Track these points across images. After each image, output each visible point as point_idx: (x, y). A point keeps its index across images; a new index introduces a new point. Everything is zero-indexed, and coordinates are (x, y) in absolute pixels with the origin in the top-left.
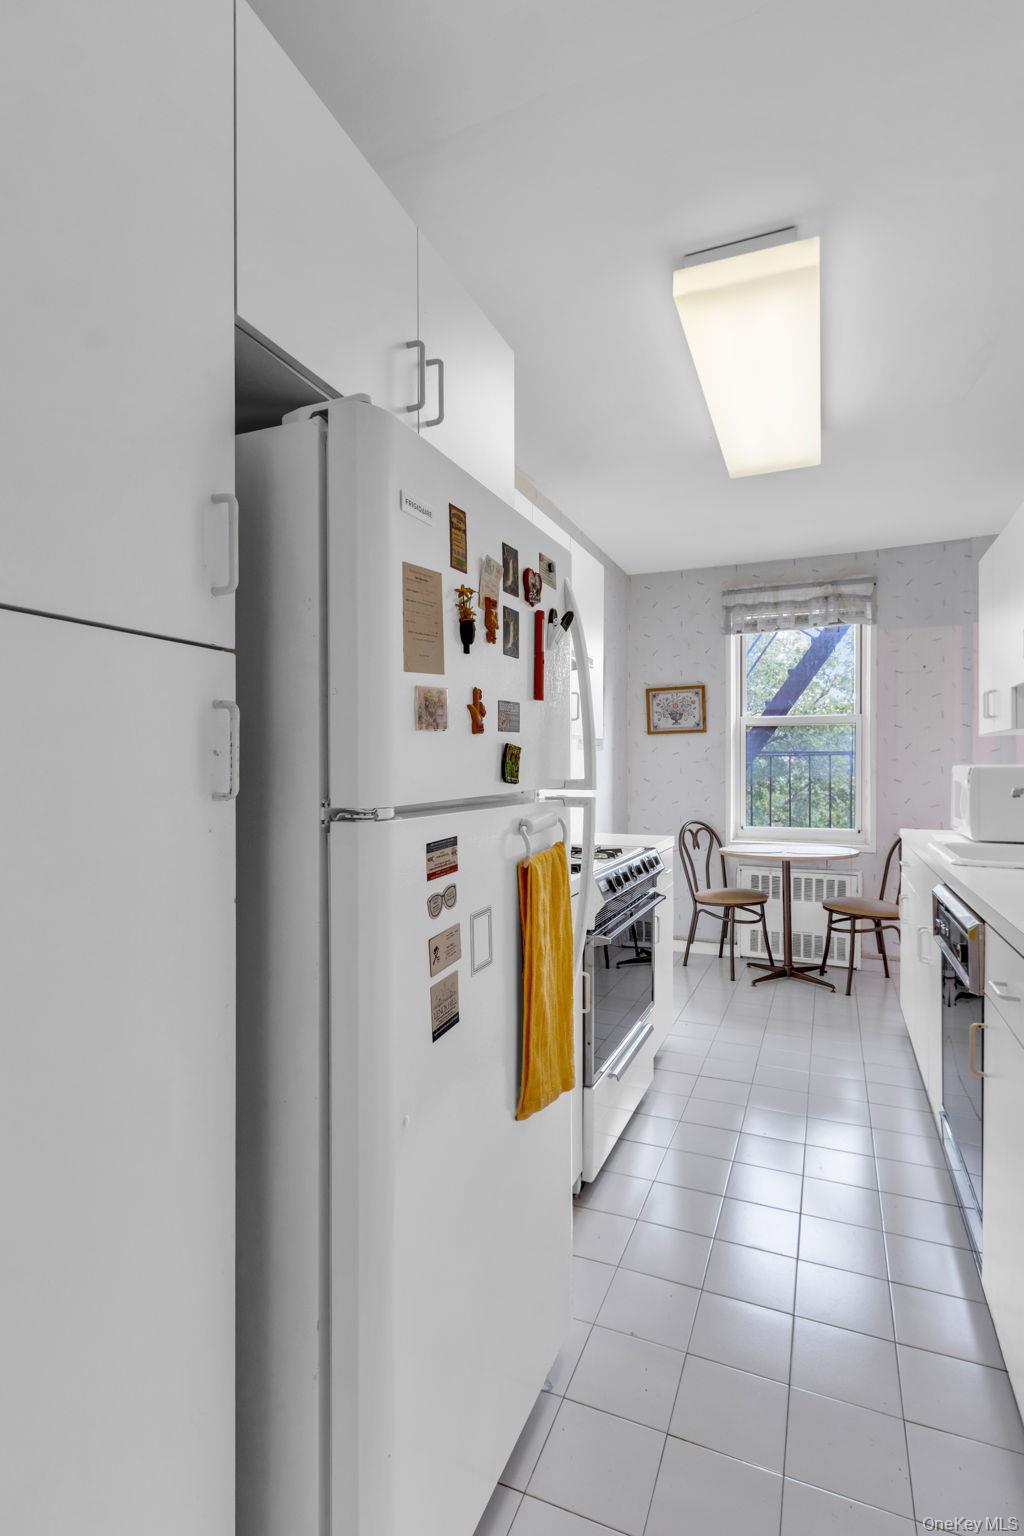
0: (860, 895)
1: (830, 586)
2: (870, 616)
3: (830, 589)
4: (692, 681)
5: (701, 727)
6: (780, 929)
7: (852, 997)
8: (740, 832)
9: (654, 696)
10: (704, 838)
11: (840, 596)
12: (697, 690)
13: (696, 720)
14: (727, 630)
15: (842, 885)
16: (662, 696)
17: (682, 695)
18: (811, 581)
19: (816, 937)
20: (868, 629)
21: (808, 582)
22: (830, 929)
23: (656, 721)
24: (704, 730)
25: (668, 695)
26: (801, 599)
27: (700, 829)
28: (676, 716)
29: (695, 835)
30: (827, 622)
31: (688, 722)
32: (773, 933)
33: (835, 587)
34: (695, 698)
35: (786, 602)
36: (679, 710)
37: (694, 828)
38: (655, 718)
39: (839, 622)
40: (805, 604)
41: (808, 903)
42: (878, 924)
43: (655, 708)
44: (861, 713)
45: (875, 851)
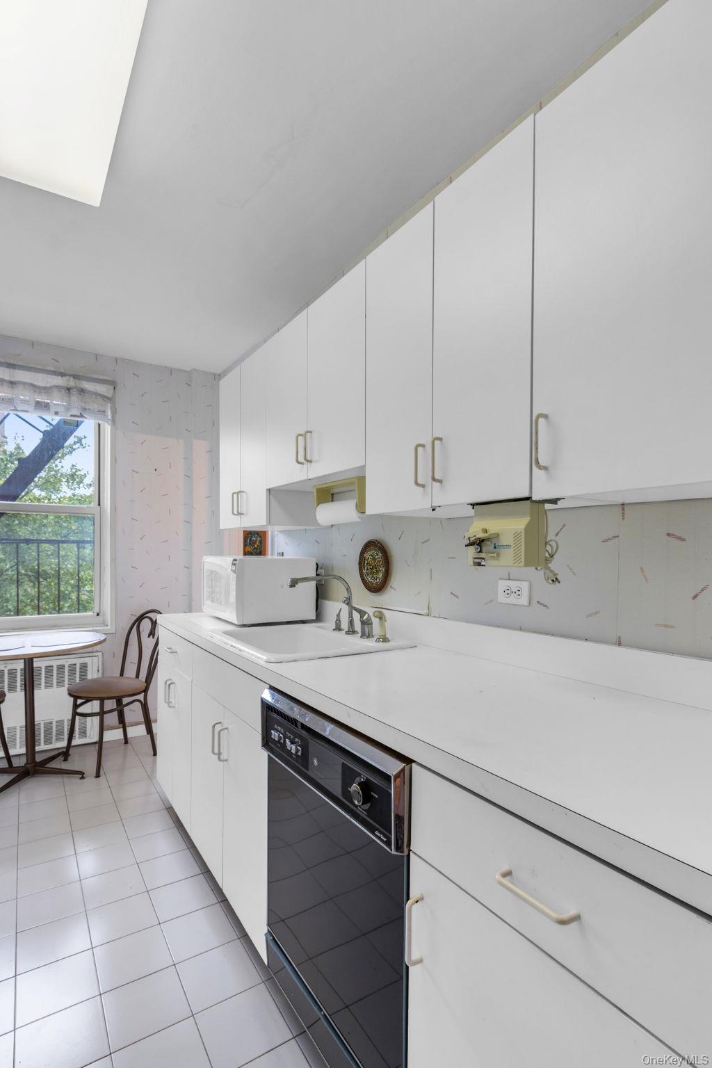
0: (100, 676)
1: (72, 378)
2: (110, 417)
3: (72, 383)
7: (102, 778)
11: (82, 391)
15: (84, 667)
18: (52, 369)
19: (57, 722)
20: (107, 428)
21: (49, 368)
22: (75, 714)
26: (40, 384)
30: (69, 414)
33: (77, 381)
35: (24, 384)
39: (81, 416)
40: (46, 390)
41: (50, 690)
42: (119, 702)
44: (99, 505)
45: (114, 632)
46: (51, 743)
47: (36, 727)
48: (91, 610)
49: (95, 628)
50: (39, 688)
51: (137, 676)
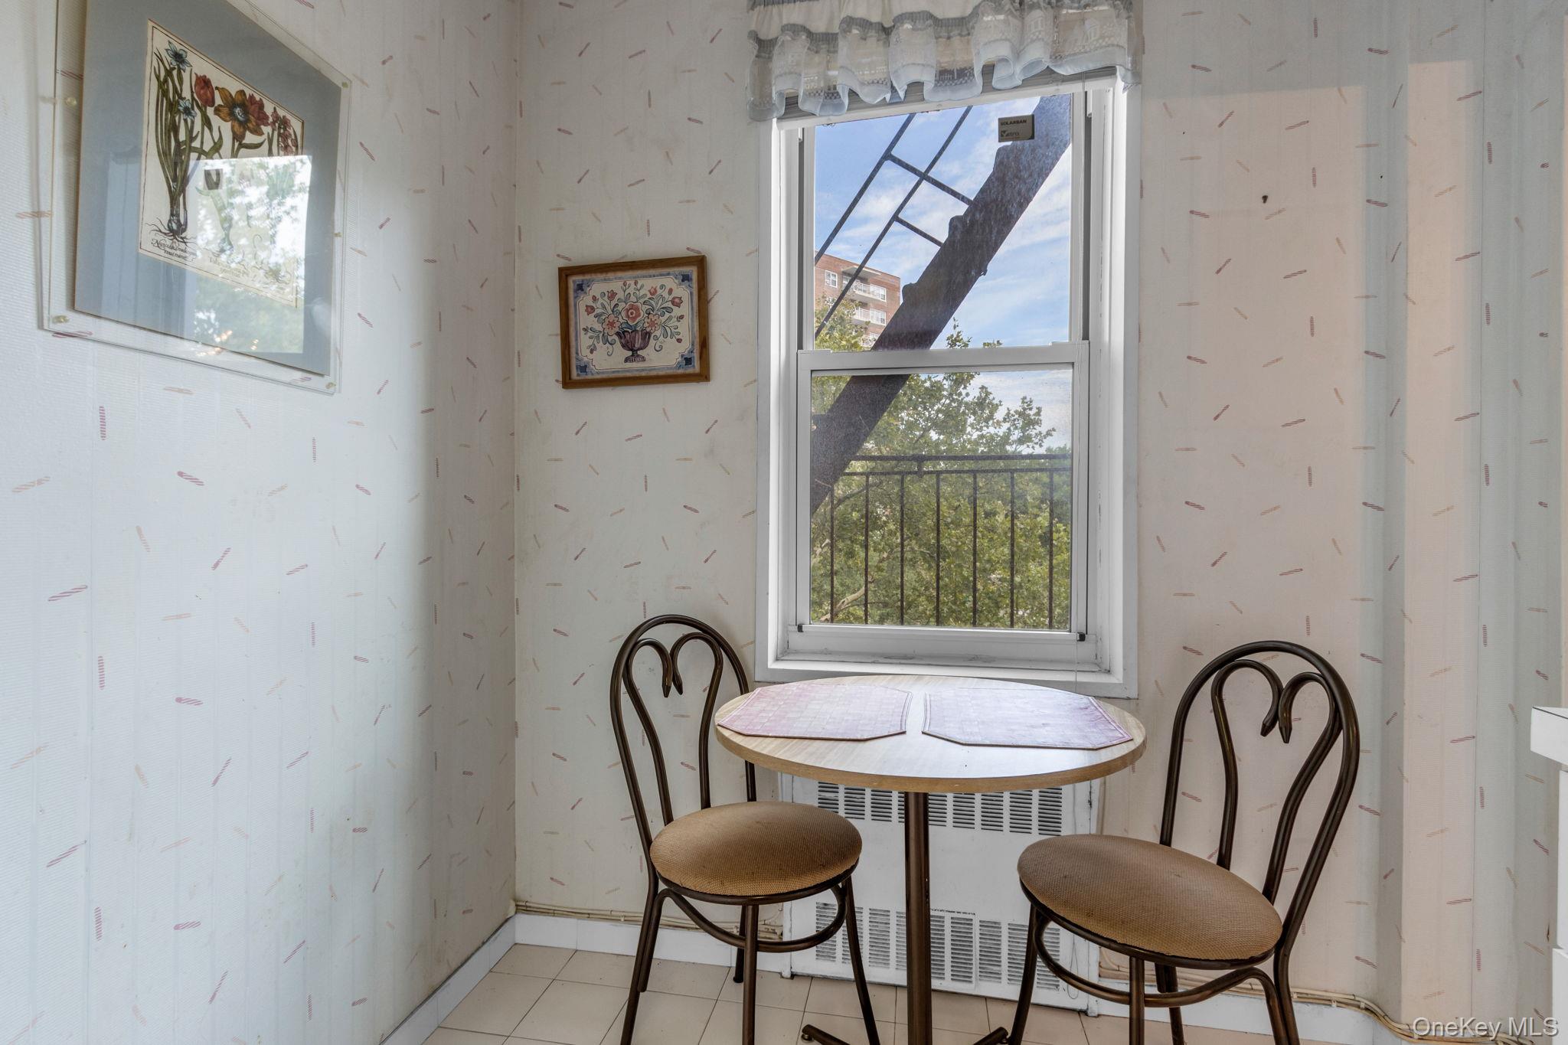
0: (1096, 828)
4: (677, 248)
5: (696, 367)
6: (896, 903)
8: (797, 640)
9: (580, 288)
10: (695, 663)
12: (686, 270)
13: (685, 347)
14: (760, 112)
16: (598, 287)
17: (649, 283)
19: (984, 924)
23: (585, 351)
24: (704, 376)
25: (614, 284)
27: (686, 638)
28: (633, 340)
29: (669, 659)
31: (664, 355)
32: (874, 913)
34: (683, 292)
36: (642, 322)
37: (666, 636)
38: (583, 343)
41: (964, 833)
43: (583, 320)
44: (1086, 337)
45: (1133, 694)
46: (967, 979)
47: (933, 925)
48: (1065, 622)
49: (1083, 678)
50: (942, 822)
51: (1270, 890)
